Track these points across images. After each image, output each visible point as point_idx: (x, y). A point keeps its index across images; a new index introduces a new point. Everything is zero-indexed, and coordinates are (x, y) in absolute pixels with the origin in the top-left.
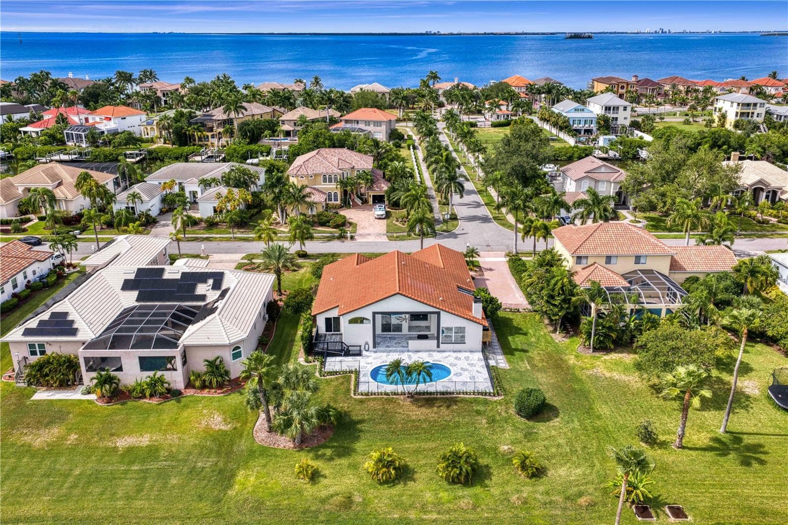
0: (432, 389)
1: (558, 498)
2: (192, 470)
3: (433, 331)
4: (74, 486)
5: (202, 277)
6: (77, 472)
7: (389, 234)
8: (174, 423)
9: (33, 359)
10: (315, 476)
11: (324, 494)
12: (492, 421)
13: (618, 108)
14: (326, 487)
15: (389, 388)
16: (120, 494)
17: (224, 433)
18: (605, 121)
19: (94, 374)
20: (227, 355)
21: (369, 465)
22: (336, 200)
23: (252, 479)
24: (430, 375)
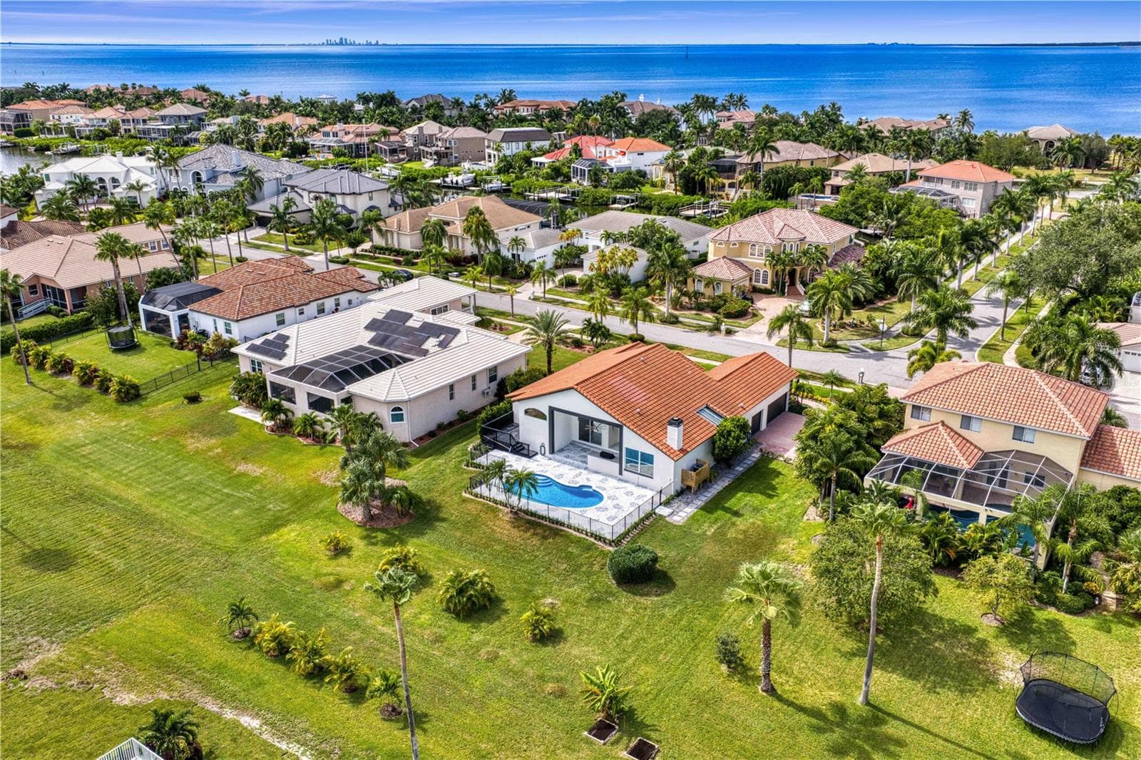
0: (546, 514)
1: (531, 672)
10: (341, 553)
11: (328, 570)
12: (573, 569)
14: (338, 565)
22: (765, 281)
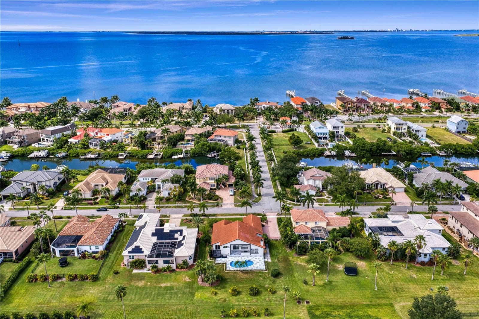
0: (247, 269)
1: (278, 299)
2: (184, 292)
3: (249, 249)
4: (154, 297)
5: (176, 231)
6: (153, 293)
7: (235, 204)
8: (175, 279)
9: (131, 260)
10: (216, 294)
11: (219, 298)
12: (264, 278)
13: (339, 127)
14: (219, 297)
15: (235, 269)
16: (166, 299)
17: (190, 282)
18: (332, 134)
19: (151, 265)
20: (188, 259)
21: (230, 291)
22: (214, 186)
23: (200, 295)
24: (246, 264)
